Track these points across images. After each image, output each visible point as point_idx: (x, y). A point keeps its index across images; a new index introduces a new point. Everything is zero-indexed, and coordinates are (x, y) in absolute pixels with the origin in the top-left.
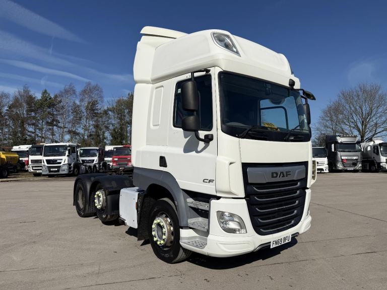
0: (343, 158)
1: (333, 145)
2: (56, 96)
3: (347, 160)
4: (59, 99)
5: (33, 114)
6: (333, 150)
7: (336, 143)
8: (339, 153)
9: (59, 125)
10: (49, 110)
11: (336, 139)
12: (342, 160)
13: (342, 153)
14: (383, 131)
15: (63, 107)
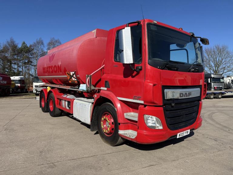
0: (215, 86)
1: (209, 79)
2: (31, 46)
3: (217, 87)
4: (32, 48)
5: (16, 57)
6: (209, 82)
7: (211, 78)
8: (212, 84)
9: (33, 64)
10: (26, 54)
11: (211, 76)
12: (214, 87)
13: (214, 83)
14: (227, 72)
15: (35, 53)
